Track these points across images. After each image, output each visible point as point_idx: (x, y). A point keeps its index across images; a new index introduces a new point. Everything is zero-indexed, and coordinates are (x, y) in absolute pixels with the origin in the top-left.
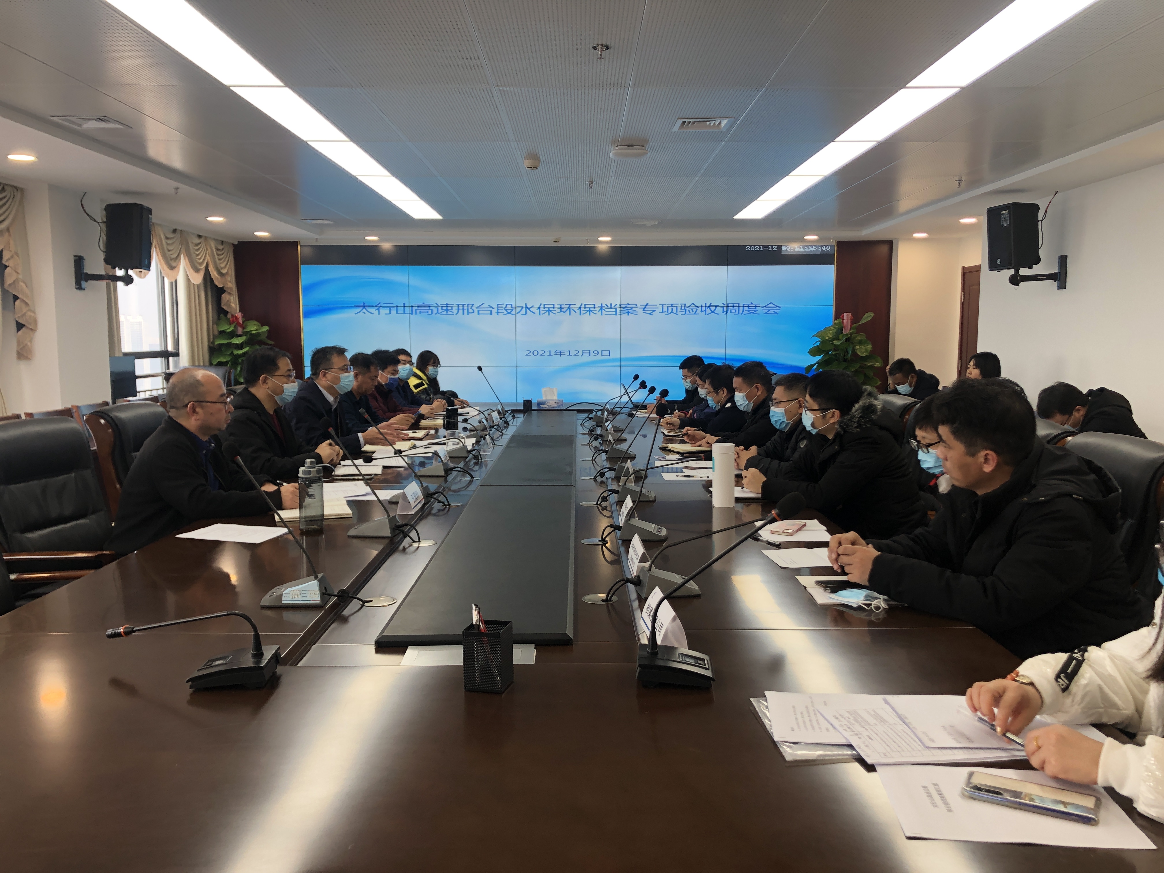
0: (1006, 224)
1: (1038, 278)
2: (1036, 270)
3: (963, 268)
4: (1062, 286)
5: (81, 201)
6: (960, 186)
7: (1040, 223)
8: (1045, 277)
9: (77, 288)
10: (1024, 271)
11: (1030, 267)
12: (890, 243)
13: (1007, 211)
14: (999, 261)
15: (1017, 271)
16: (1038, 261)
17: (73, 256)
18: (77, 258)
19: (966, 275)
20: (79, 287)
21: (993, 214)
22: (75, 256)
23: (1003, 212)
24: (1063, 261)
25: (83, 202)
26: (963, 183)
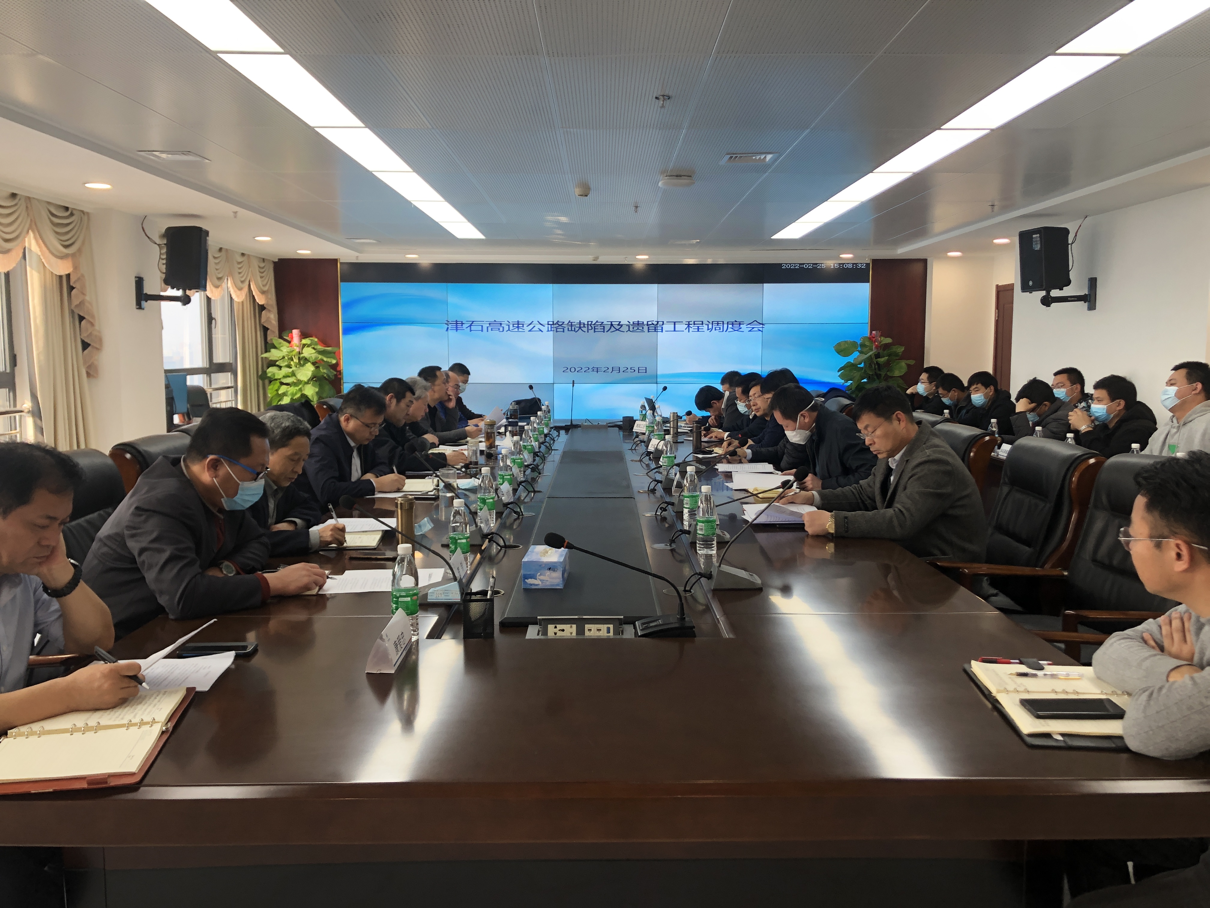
0: (1037, 247)
1: (1069, 299)
2: (1067, 291)
3: (997, 286)
4: (1092, 307)
5: (142, 224)
6: (993, 211)
7: (1070, 246)
8: (1076, 299)
9: (137, 308)
10: (1055, 293)
11: (1061, 289)
12: (925, 261)
13: (1038, 235)
14: (1031, 283)
15: (1048, 293)
16: (1068, 283)
17: (134, 277)
18: (137, 279)
19: (1001, 293)
20: (139, 306)
21: (1025, 238)
22: (136, 277)
23: (1034, 236)
24: (1093, 283)
25: (143, 225)
26: (996, 208)
